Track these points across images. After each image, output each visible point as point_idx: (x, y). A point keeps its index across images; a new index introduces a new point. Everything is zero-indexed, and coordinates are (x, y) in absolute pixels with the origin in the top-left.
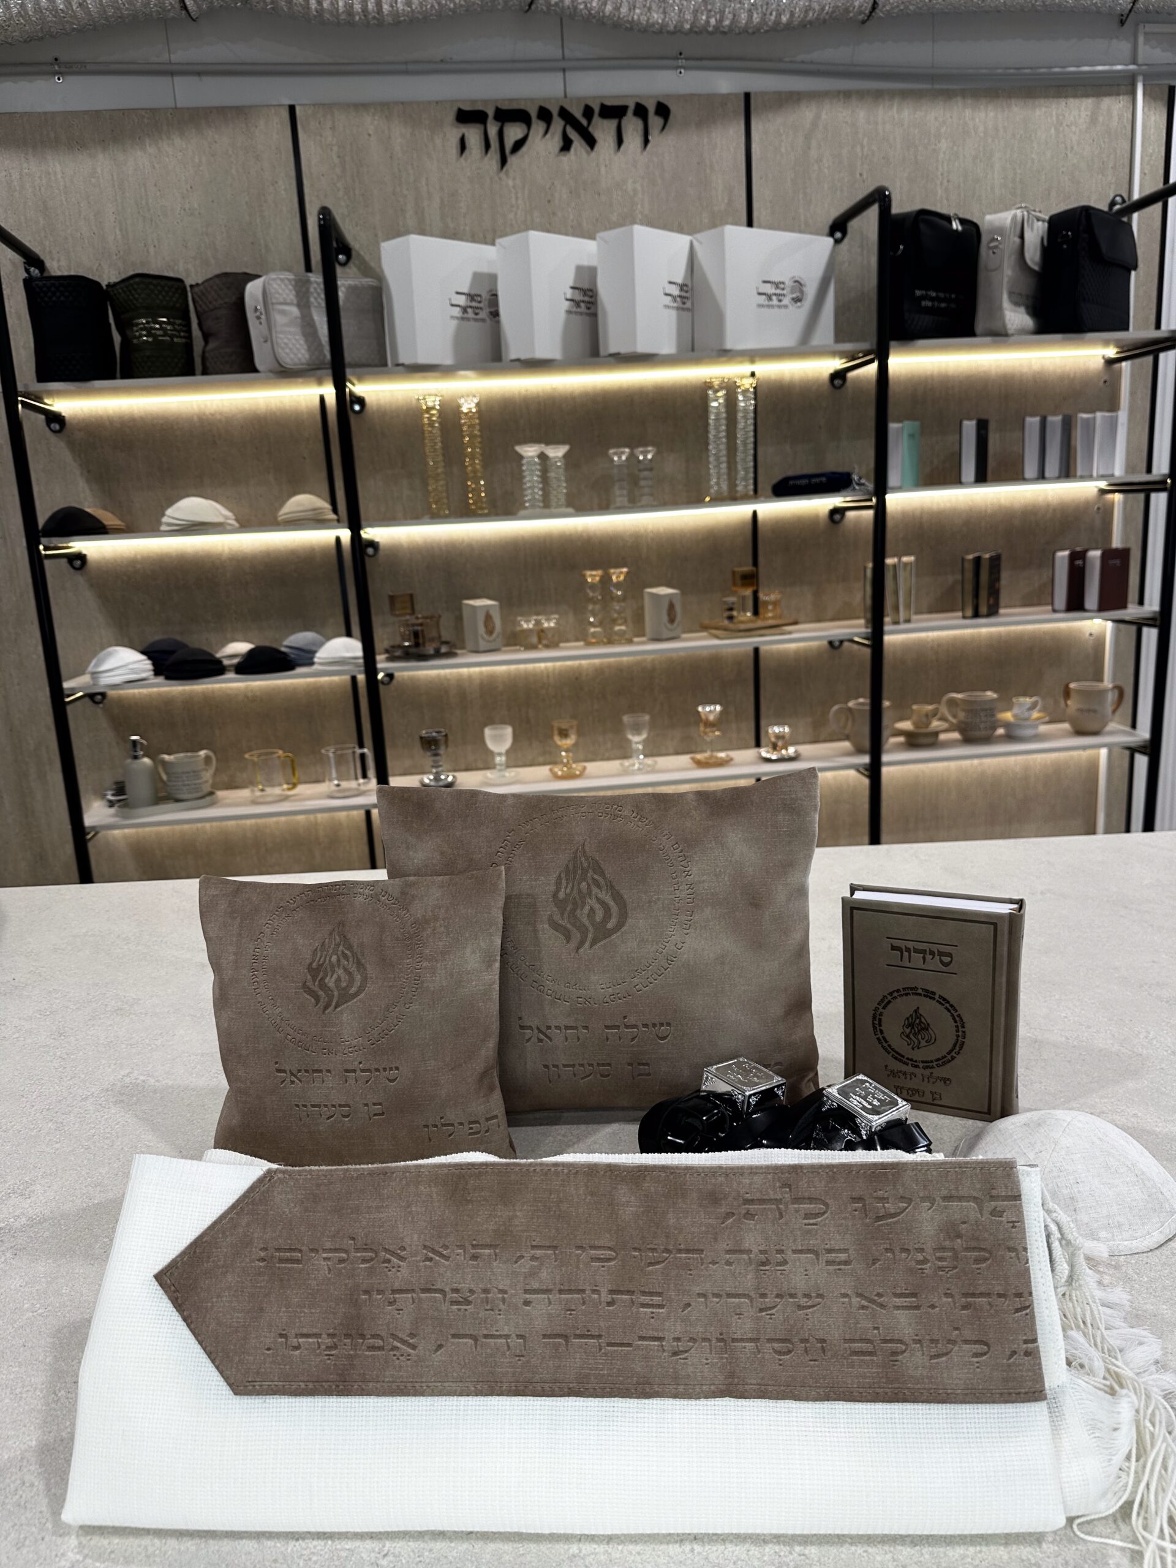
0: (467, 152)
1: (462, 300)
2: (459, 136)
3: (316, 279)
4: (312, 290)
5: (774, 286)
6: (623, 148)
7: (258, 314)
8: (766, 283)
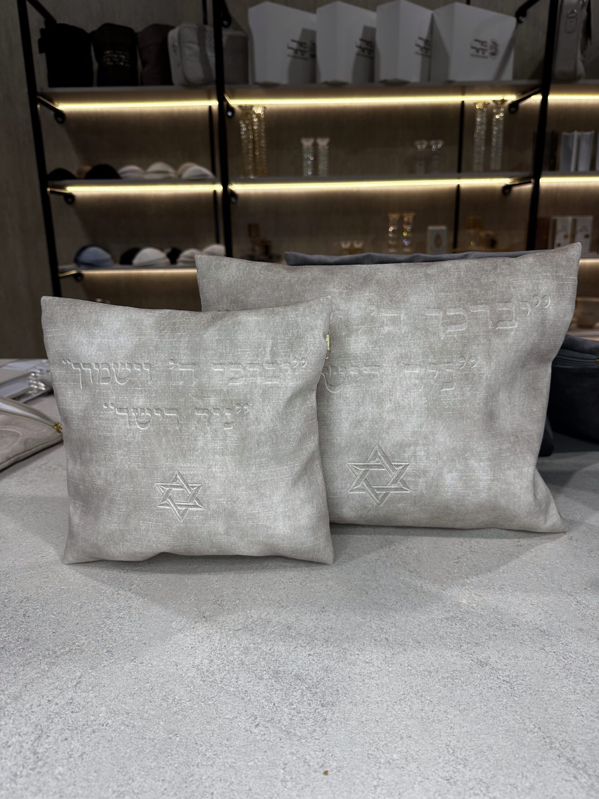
1: (295, 45)
3: (210, 29)
4: (207, 36)
5: (480, 44)
7: (175, 48)
8: (476, 40)
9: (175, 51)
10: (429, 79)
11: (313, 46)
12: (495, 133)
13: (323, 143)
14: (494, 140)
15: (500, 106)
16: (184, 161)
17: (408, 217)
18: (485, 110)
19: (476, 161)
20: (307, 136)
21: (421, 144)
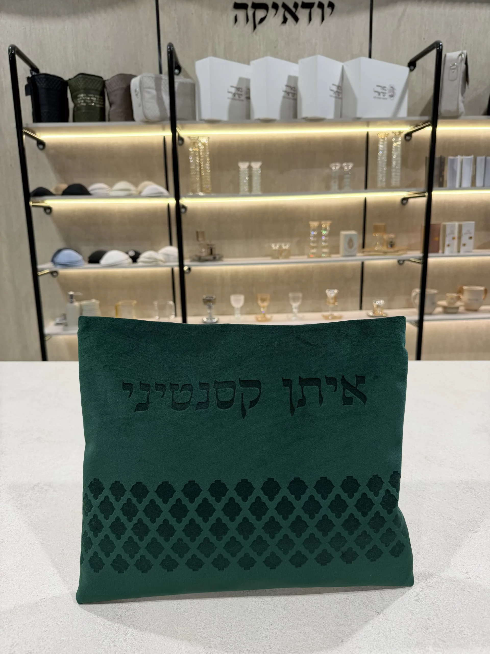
0: (237, 23)
1: (233, 90)
2: (234, 15)
3: (165, 77)
4: (162, 83)
5: (381, 88)
6: (311, 22)
7: (137, 93)
8: (378, 86)
9: (137, 95)
10: (341, 116)
11: (248, 91)
12: (394, 157)
13: (256, 166)
14: (394, 163)
15: (397, 136)
16: (143, 181)
17: (326, 224)
18: (386, 139)
19: (380, 179)
20: (244, 160)
21: (336, 166)
